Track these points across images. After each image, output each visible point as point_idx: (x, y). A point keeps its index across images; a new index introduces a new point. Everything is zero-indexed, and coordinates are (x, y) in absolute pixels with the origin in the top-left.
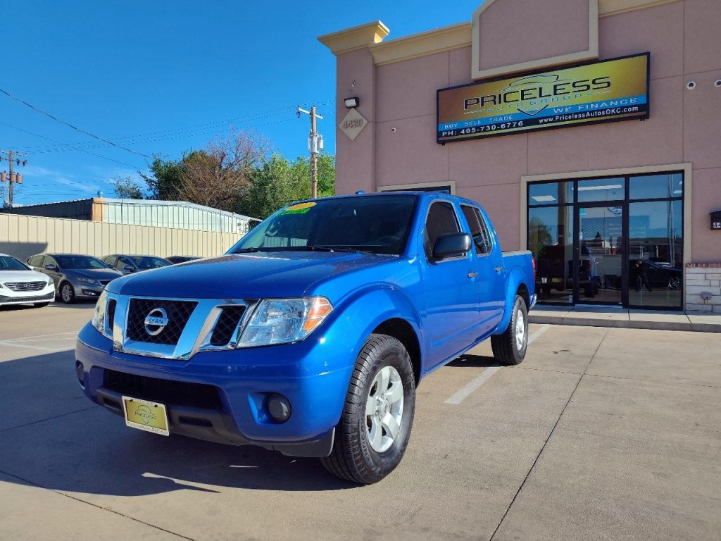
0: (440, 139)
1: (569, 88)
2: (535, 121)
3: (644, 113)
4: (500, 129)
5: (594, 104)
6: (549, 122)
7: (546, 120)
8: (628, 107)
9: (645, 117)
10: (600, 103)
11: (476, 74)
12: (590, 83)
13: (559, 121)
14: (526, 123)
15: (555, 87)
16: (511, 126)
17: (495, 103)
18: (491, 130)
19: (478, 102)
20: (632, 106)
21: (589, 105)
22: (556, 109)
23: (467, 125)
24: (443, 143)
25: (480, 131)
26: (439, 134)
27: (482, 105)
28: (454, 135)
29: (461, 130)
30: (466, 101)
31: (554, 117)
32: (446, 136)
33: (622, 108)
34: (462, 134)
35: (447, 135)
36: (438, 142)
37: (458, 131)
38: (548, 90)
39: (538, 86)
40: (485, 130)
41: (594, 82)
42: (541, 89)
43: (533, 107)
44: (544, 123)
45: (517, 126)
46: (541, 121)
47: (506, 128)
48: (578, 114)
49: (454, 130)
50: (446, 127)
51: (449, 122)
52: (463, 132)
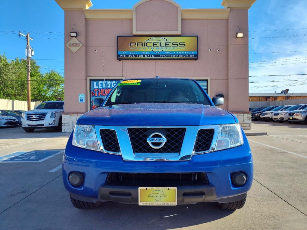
0: (119, 58)
1: (171, 44)
2: (158, 56)
3: (196, 58)
4: (145, 57)
5: (180, 52)
6: (163, 57)
7: (163, 56)
8: (191, 55)
9: (196, 59)
10: (182, 52)
11: (135, 33)
12: (178, 44)
13: (167, 57)
14: (155, 56)
15: (166, 43)
16: (149, 57)
17: (142, 46)
18: (141, 57)
19: (135, 44)
20: (192, 55)
21: (178, 52)
22: (166, 52)
23: (131, 53)
24: (120, 60)
25: (136, 57)
26: (118, 56)
27: (137, 46)
28: (125, 57)
29: (129, 55)
30: (130, 43)
31: (165, 55)
32: (121, 57)
33: (189, 55)
34: (129, 57)
35: (122, 57)
36: (118, 59)
37: (127, 56)
38: (163, 44)
40: (138, 57)
41: (180, 44)
42: (160, 43)
43: (158, 50)
44: (162, 57)
45: (151, 57)
46: (161, 56)
47: (147, 57)
48: (174, 55)
49: (125, 55)
50: (122, 53)
51: (123, 51)
52: (129, 56)
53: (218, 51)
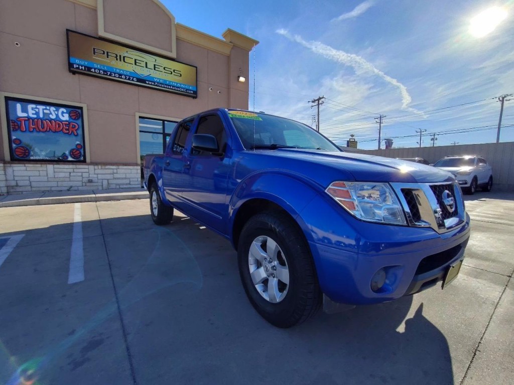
0: (72, 69)
1: (162, 69)
2: (143, 81)
3: (195, 96)
4: (121, 78)
5: (175, 83)
6: (151, 85)
7: (150, 83)
8: (189, 90)
9: (195, 98)
10: (177, 84)
11: (102, 33)
12: (173, 73)
13: (157, 85)
14: (139, 80)
15: (155, 65)
16: (129, 79)
17: (117, 59)
18: (115, 77)
19: (104, 53)
20: (191, 90)
21: (172, 82)
22: (156, 78)
23: (95, 66)
24: (74, 73)
25: (107, 75)
26: (70, 65)
27: (108, 57)
28: (85, 70)
29: (92, 68)
30: (94, 49)
31: (154, 83)
32: (76, 68)
33: (187, 90)
34: (92, 72)
35: (78, 68)
36: (70, 71)
37: (89, 69)
38: (151, 65)
39: (145, 61)
40: (110, 75)
41: (174, 71)
42: (146, 63)
43: (143, 72)
44: (149, 84)
45: (133, 80)
46: (147, 82)
47: (126, 79)
48: (167, 85)
49: (85, 67)
50: (77, 61)
51: (80, 58)
52: (93, 70)
53: (220, 92)
